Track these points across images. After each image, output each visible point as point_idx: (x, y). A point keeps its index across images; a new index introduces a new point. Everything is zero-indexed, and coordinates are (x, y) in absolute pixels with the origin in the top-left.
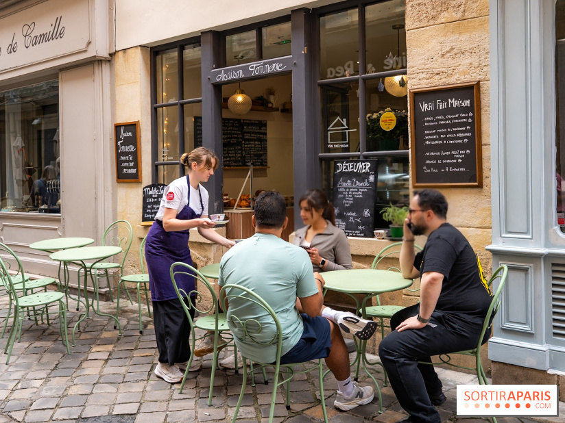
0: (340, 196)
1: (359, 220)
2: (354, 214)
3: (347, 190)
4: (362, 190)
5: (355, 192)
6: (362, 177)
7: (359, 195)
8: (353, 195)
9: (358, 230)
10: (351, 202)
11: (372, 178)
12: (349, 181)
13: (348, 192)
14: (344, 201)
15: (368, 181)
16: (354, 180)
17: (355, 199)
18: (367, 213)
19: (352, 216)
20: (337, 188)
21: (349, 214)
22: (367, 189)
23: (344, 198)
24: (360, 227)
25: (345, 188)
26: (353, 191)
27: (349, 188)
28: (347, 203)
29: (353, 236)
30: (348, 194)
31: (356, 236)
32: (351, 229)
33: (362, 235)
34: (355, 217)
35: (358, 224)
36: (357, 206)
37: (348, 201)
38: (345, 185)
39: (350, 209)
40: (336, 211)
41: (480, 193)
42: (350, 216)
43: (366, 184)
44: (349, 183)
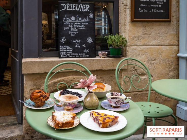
0: (65, 28)
1: (84, 46)
2: (80, 41)
3: (72, 24)
4: (85, 24)
5: (79, 25)
6: (84, 15)
7: (83, 27)
8: (77, 28)
9: (83, 53)
10: (76, 33)
11: (91, 16)
12: (73, 17)
13: (73, 25)
14: (70, 32)
15: (89, 18)
16: (77, 16)
17: (79, 30)
18: (90, 40)
19: (78, 43)
20: (63, 23)
21: (75, 41)
22: (88, 23)
23: (70, 29)
24: (85, 51)
25: (70, 23)
26: (77, 25)
27: (74, 23)
28: (73, 34)
29: (79, 57)
30: (73, 27)
31: (82, 57)
32: (77, 52)
33: (87, 56)
34: (80, 44)
35: (84, 48)
36: (81, 35)
37: (73, 32)
38: (69, 20)
39: (75, 38)
40: (63, 40)
41: (169, 25)
42: (76, 43)
43: (88, 19)
44: (73, 19)
